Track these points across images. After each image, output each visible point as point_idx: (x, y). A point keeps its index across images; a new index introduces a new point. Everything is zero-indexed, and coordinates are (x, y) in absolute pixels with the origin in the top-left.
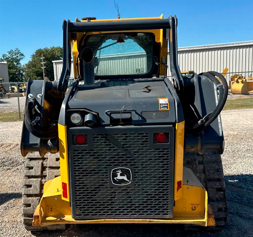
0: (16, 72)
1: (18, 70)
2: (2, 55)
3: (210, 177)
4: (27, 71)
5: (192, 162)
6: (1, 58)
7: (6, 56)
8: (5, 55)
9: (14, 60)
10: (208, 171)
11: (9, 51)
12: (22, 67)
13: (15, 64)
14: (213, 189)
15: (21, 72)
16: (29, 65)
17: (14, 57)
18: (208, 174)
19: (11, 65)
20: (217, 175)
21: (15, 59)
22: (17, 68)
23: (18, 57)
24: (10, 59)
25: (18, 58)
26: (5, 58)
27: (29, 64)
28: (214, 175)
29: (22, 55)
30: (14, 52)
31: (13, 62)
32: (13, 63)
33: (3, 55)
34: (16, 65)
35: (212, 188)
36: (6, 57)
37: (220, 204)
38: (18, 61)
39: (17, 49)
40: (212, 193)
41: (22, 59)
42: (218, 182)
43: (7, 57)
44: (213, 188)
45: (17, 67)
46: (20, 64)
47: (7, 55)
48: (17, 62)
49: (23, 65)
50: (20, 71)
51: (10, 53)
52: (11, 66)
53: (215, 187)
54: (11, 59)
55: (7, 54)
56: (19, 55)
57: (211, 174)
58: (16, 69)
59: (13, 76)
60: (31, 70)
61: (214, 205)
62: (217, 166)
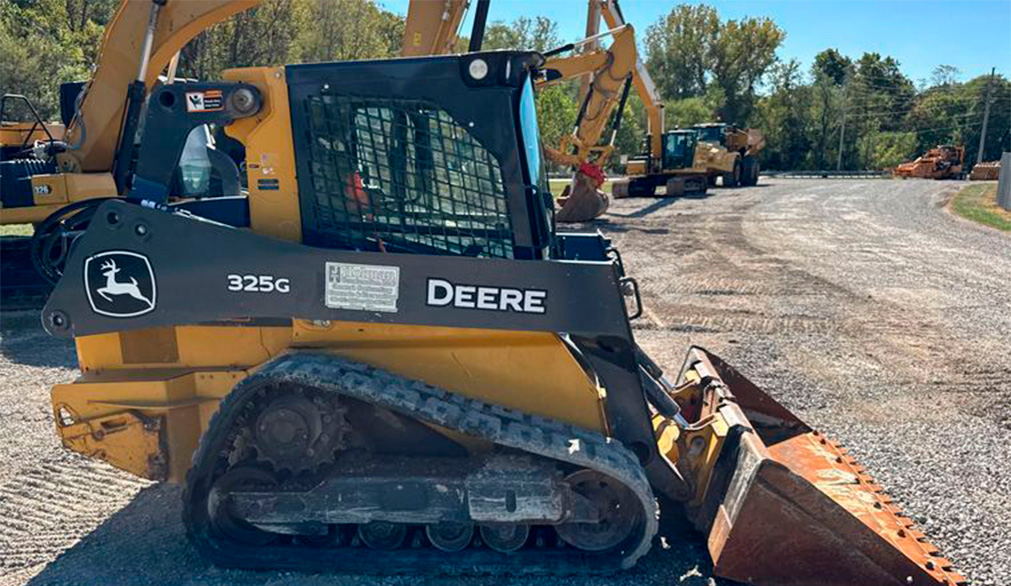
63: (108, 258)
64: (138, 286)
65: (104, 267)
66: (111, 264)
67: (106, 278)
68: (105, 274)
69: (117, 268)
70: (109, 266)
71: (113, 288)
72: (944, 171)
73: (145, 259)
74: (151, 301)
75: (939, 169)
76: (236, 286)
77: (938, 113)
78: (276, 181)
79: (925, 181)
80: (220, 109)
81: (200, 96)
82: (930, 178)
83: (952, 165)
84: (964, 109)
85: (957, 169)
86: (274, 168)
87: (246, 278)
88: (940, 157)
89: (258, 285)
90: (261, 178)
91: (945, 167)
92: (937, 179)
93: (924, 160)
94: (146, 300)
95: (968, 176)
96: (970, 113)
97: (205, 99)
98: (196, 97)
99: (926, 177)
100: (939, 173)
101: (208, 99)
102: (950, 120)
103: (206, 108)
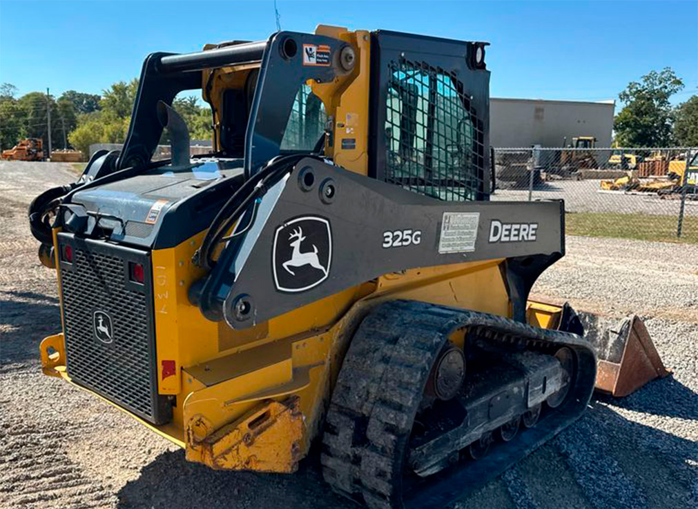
0: (653, 123)
1: (660, 118)
2: (629, 85)
3: (385, 394)
4: (682, 121)
5: (368, 353)
6: (624, 92)
7: (638, 86)
8: (636, 84)
9: (655, 94)
10: (386, 382)
11: (648, 75)
12: (672, 109)
13: (656, 103)
14: (379, 423)
15: (667, 123)
16: (689, 106)
17: (655, 88)
18: (384, 387)
19: (644, 107)
20: (399, 396)
21: (658, 92)
22: (659, 112)
23: (666, 87)
24: (644, 92)
25: (666, 91)
26: (635, 90)
27: (691, 104)
28: (393, 393)
29: (679, 82)
30: (659, 76)
31: (652, 99)
32: (651, 101)
33: (631, 84)
34: (658, 106)
35: (378, 420)
36: (637, 88)
37: (382, 461)
38: (663, 97)
39: (668, 69)
40: (374, 430)
41: (676, 92)
42: (393, 412)
43: (639, 89)
44: (381, 421)
45: (659, 110)
46: (669, 103)
47: (639, 84)
48: (662, 99)
49: (675, 106)
50: (664, 119)
51: (647, 79)
52: (645, 109)
53: (384, 420)
54: (647, 92)
55: (641, 81)
56: (669, 82)
57: (388, 389)
58: (655, 115)
59: (644, 132)
60: (693, 117)
61: (371, 459)
62: (408, 376)
63: (295, 226)
64: (317, 254)
65: (293, 236)
66: (298, 232)
67: (293, 248)
68: (292, 245)
69: (302, 236)
70: (296, 234)
71: (299, 259)
72: (33, 156)
73: (327, 222)
74: (326, 270)
75: (29, 154)
76: (388, 242)
77: (9, 116)
78: (354, 141)
79: (21, 162)
80: (328, 65)
81: (314, 49)
82: (25, 160)
83: (37, 151)
84: (26, 115)
85: (41, 154)
86: (354, 128)
87: (395, 234)
88: (29, 146)
89: (402, 240)
90: (345, 138)
91: (33, 153)
92: (29, 160)
93: (19, 147)
94: (322, 268)
95: (48, 160)
96: (30, 117)
97: (317, 53)
98: (311, 49)
99: (22, 160)
100: (30, 157)
101: (321, 53)
102: (18, 122)
103: (317, 62)
